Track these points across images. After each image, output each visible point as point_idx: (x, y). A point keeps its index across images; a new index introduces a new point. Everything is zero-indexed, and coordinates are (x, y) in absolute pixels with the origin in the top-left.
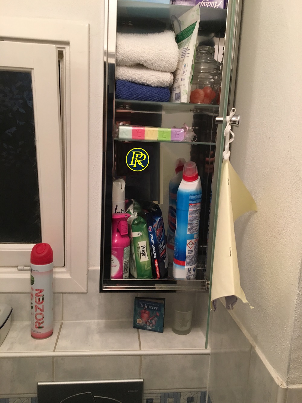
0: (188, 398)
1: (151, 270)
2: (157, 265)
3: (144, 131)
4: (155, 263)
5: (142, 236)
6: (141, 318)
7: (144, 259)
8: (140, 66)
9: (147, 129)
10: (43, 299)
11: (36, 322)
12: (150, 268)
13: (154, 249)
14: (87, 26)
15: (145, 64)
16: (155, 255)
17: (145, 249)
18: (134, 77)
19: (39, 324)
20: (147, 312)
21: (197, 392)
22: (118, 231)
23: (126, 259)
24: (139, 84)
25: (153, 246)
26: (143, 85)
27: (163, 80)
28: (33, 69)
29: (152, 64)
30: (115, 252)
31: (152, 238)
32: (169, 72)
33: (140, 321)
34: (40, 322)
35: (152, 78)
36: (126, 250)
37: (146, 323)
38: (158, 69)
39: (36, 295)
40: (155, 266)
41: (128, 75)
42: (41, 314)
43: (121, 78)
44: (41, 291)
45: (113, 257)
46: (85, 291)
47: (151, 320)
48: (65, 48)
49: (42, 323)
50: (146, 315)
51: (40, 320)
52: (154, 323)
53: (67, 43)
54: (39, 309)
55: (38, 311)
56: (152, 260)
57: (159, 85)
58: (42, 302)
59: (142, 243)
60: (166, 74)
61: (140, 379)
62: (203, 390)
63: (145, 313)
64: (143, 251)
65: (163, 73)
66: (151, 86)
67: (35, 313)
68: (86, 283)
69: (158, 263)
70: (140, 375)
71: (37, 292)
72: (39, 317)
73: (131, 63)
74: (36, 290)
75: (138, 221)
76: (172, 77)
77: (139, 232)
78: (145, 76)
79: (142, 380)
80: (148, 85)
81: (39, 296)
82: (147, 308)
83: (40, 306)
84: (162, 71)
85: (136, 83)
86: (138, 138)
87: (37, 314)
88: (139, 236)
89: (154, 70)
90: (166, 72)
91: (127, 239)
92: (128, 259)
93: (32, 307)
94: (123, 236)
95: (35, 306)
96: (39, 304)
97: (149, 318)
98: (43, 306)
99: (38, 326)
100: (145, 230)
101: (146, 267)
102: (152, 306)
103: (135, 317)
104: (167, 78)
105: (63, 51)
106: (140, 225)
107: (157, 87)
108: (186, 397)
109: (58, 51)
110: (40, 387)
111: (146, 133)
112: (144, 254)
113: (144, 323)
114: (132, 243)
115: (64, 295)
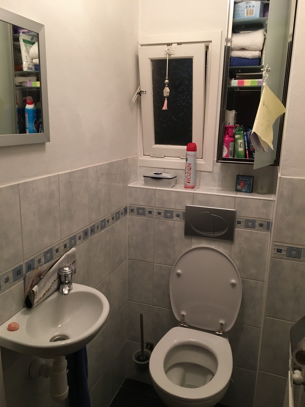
0: (260, 224)
1: (244, 155)
2: (247, 153)
3: (244, 82)
4: (246, 152)
5: (240, 137)
6: (239, 185)
7: (241, 149)
8: (243, 49)
9: (245, 80)
10: (191, 168)
11: (187, 180)
12: (243, 154)
13: (246, 144)
14: (221, 31)
15: (245, 48)
16: (247, 147)
17: (242, 144)
18: (240, 55)
19: (189, 181)
20: (243, 182)
21: (265, 221)
22: (228, 134)
23: (231, 149)
24: (243, 58)
25: (246, 143)
26: (245, 58)
27: (255, 55)
28: (193, 56)
29: (249, 48)
30: (225, 144)
31: (246, 138)
32: (258, 50)
33: (239, 187)
34: (189, 180)
35: (249, 54)
36: (231, 144)
37: (242, 188)
38: (252, 49)
39: (188, 166)
40: (246, 153)
41: (237, 54)
42: (189, 176)
43: (233, 56)
44: (190, 164)
45: (224, 147)
46: (212, 171)
47: (244, 186)
48: (209, 44)
49: (190, 180)
50: (242, 184)
51: (189, 179)
52: (246, 188)
53: (211, 42)
54: (189, 173)
55: (188, 174)
56: (245, 150)
57: (252, 57)
58: (190, 170)
59: (240, 141)
60: (256, 52)
61: (234, 209)
62: (269, 221)
63: (242, 182)
64: (241, 145)
65: (255, 52)
66: (249, 59)
67: (187, 175)
68: (212, 166)
69: (248, 152)
70: (234, 208)
71: (188, 165)
72: (189, 177)
73: (238, 49)
74: (188, 164)
75: (239, 129)
76: (260, 53)
77: (239, 135)
78: (245, 54)
79: (235, 210)
80: (247, 58)
81: (189, 167)
82: (243, 180)
83: (189, 172)
84: (254, 51)
85: (241, 58)
86: (241, 85)
87: (188, 176)
88: (239, 137)
89: (250, 50)
90: (257, 51)
91: (232, 139)
92: (232, 149)
93: (186, 173)
94: (230, 136)
95: (187, 172)
96: (189, 171)
97: (244, 185)
98: (191, 172)
99: (188, 182)
100: (242, 135)
101: (241, 154)
102: (246, 178)
103: (236, 185)
104: (257, 54)
105: (208, 46)
106: (240, 131)
107: (252, 59)
108: (259, 223)
109: (206, 46)
110: (187, 206)
111: (245, 83)
112: (241, 147)
113: (241, 188)
114: (235, 141)
115: (201, 172)
